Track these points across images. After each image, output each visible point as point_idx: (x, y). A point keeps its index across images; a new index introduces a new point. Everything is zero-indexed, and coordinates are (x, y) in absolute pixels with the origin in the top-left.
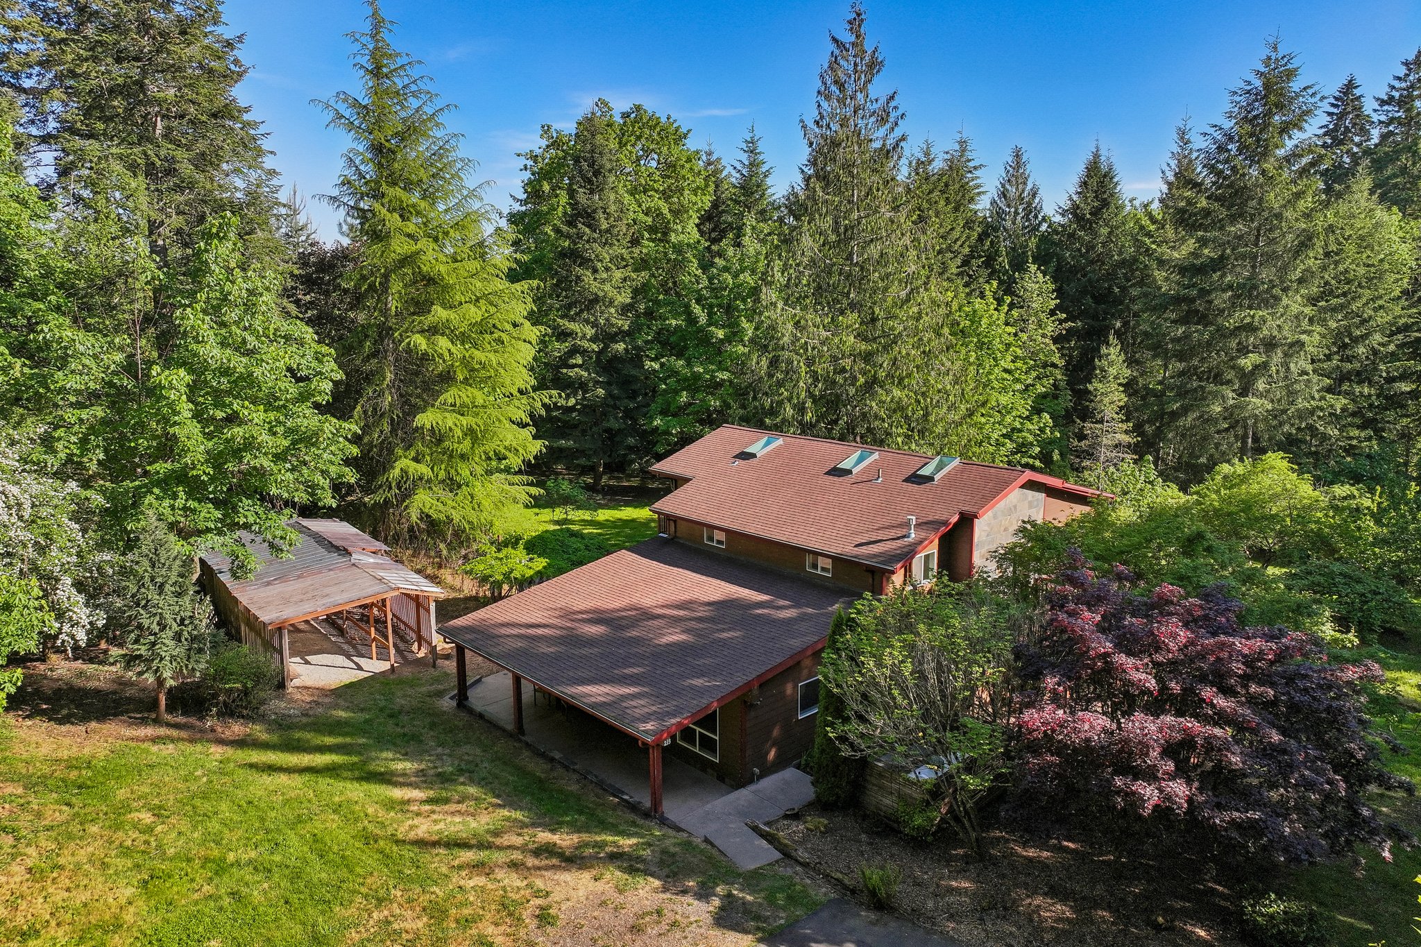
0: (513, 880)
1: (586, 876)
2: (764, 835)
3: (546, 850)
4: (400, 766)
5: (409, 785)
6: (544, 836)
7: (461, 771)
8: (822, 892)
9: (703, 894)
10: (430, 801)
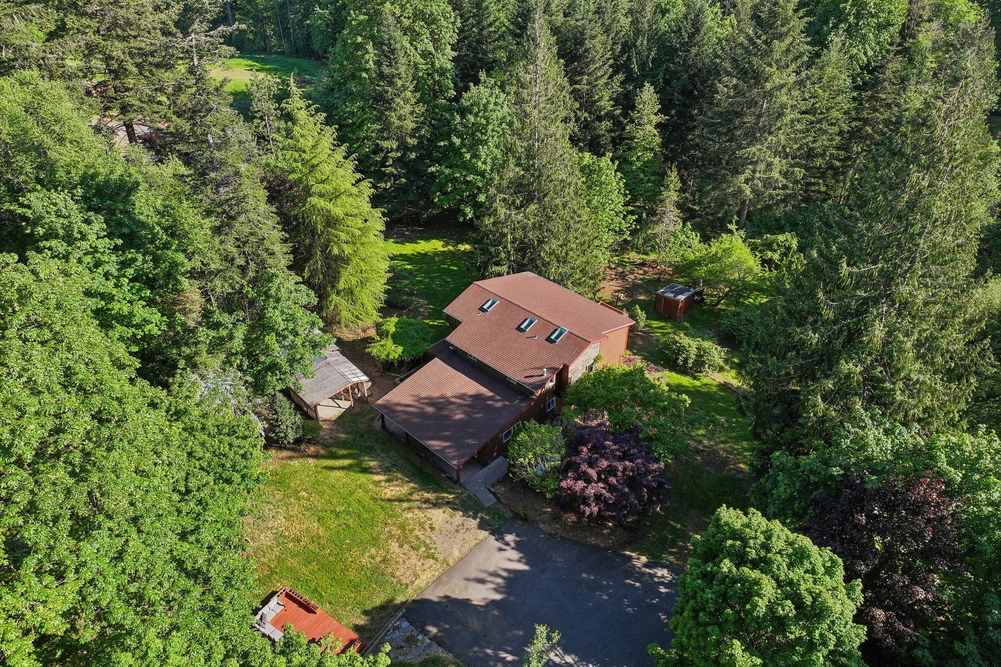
0: (420, 514)
1: (441, 511)
2: (492, 493)
3: (427, 501)
4: (372, 464)
5: (378, 473)
6: (426, 495)
7: (394, 465)
8: (509, 515)
9: (475, 518)
10: (388, 481)
